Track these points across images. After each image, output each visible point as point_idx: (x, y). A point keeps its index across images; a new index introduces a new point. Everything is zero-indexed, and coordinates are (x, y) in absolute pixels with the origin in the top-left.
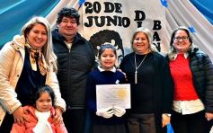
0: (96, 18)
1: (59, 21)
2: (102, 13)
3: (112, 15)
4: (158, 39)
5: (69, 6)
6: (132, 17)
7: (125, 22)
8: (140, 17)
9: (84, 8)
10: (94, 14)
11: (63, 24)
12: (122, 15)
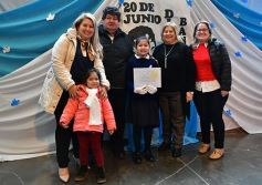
0: (133, 16)
1: (104, 18)
2: (138, 12)
3: (146, 13)
4: (184, 34)
5: (111, 5)
6: (163, 15)
7: (157, 19)
8: (169, 15)
9: (123, 7)
10: (131, 13)
11: (107, 21)
12: (154, 14)
